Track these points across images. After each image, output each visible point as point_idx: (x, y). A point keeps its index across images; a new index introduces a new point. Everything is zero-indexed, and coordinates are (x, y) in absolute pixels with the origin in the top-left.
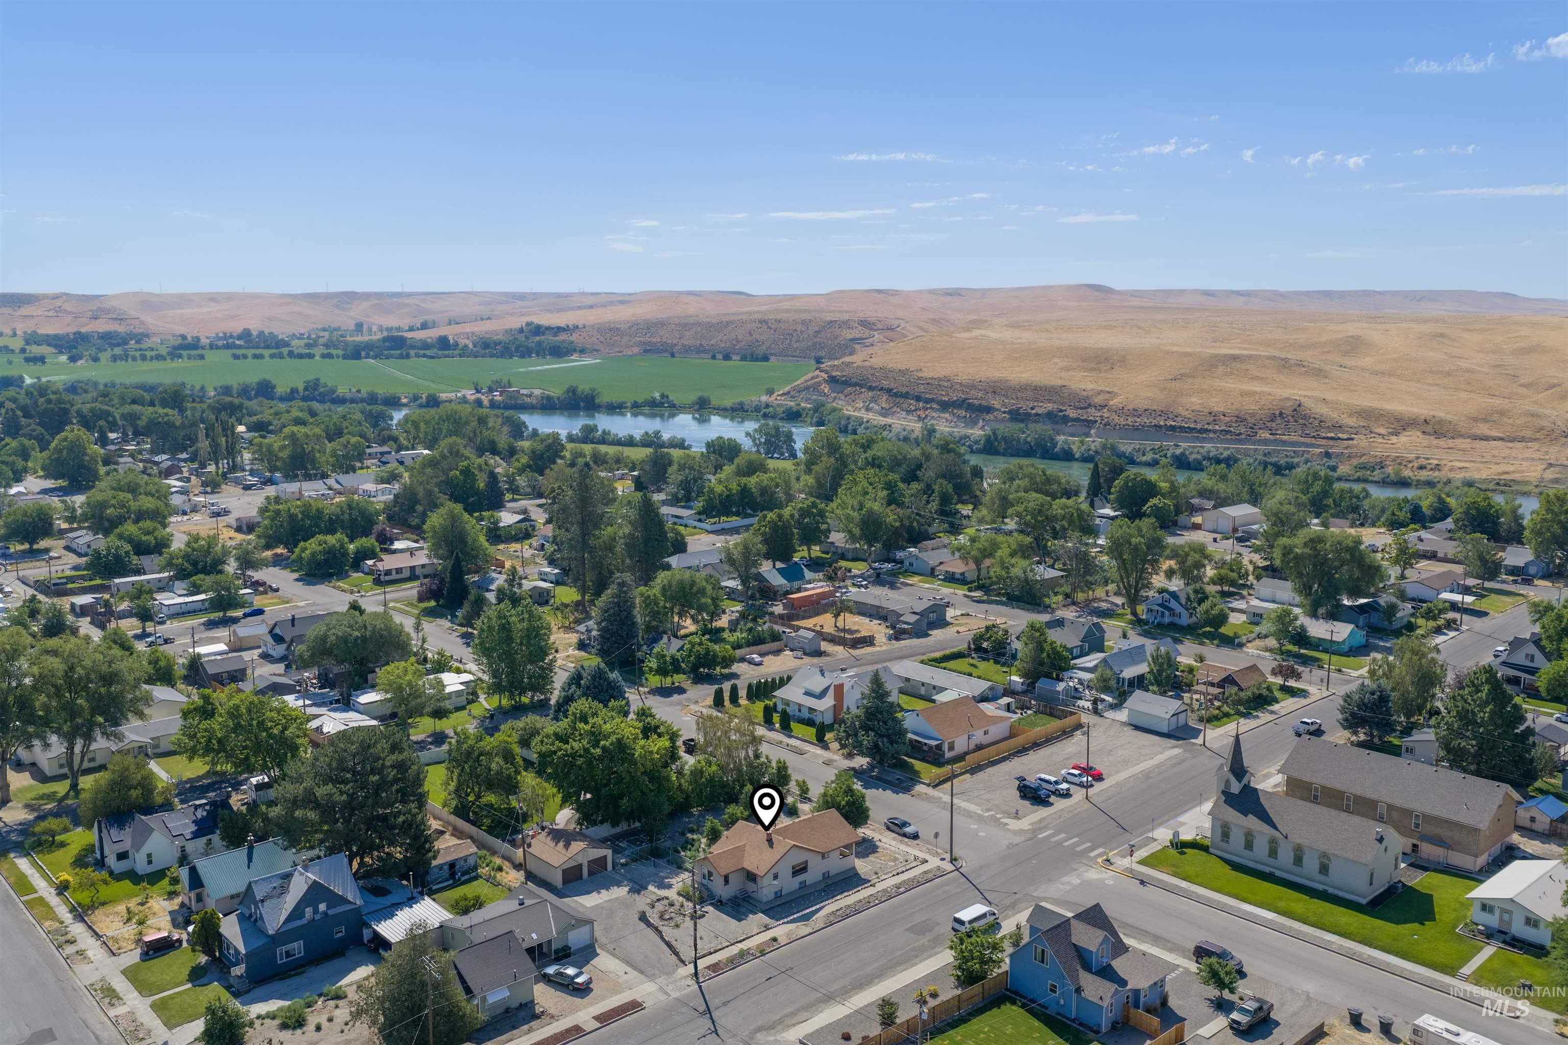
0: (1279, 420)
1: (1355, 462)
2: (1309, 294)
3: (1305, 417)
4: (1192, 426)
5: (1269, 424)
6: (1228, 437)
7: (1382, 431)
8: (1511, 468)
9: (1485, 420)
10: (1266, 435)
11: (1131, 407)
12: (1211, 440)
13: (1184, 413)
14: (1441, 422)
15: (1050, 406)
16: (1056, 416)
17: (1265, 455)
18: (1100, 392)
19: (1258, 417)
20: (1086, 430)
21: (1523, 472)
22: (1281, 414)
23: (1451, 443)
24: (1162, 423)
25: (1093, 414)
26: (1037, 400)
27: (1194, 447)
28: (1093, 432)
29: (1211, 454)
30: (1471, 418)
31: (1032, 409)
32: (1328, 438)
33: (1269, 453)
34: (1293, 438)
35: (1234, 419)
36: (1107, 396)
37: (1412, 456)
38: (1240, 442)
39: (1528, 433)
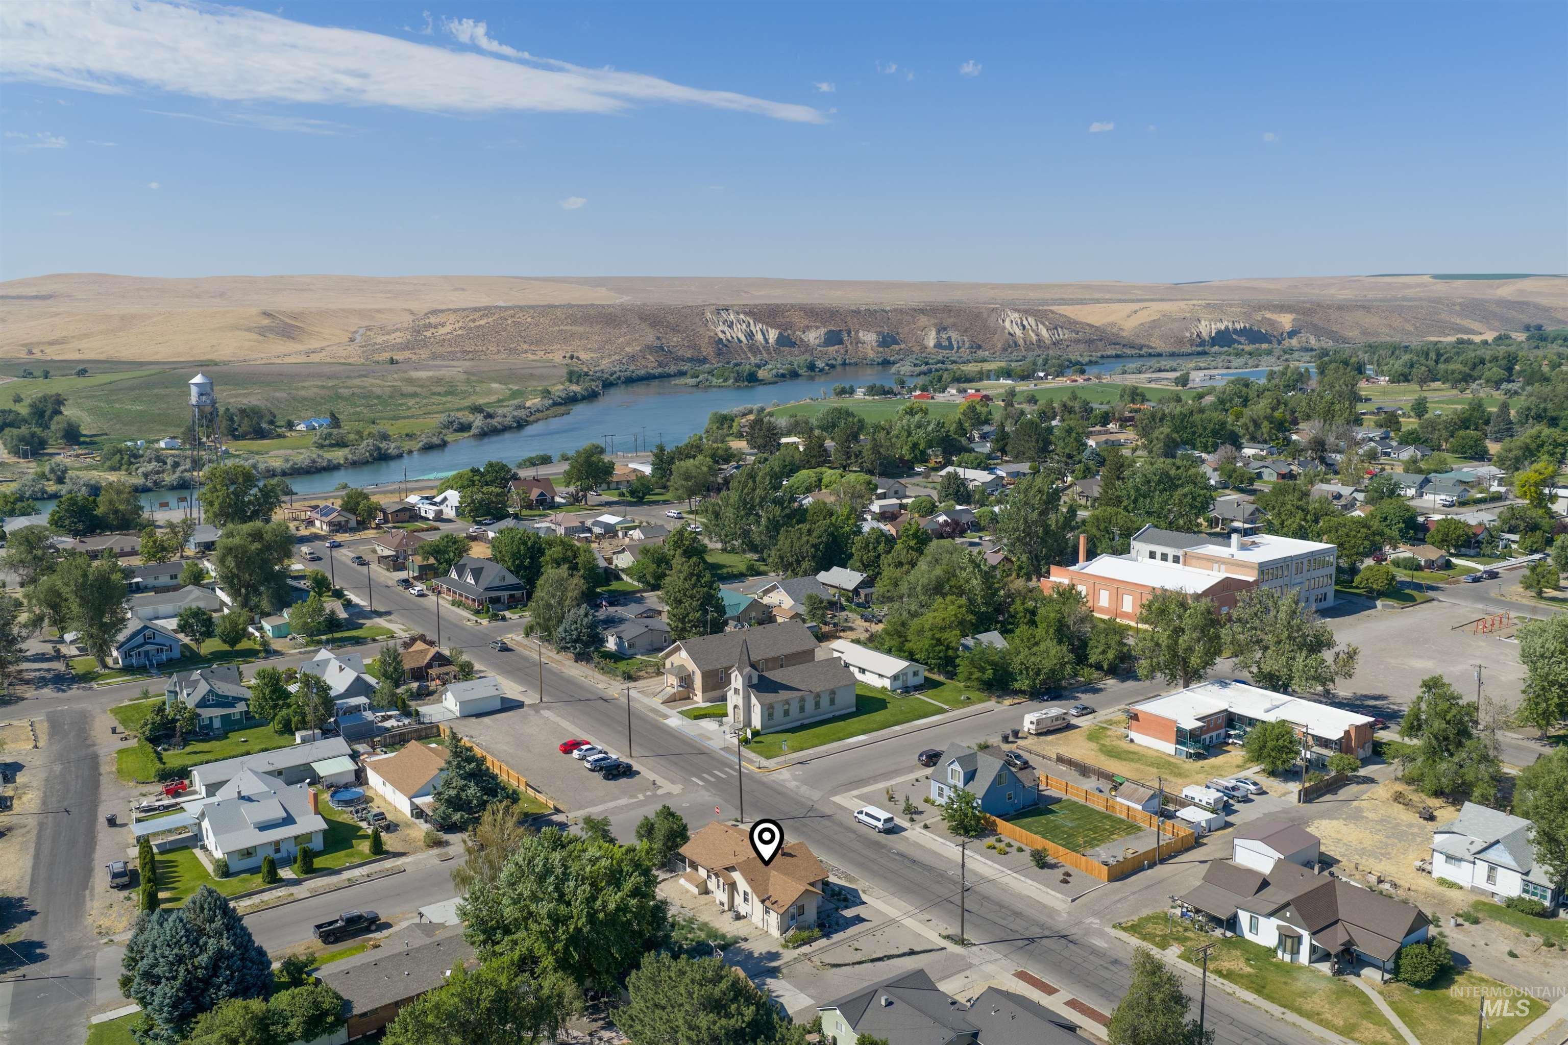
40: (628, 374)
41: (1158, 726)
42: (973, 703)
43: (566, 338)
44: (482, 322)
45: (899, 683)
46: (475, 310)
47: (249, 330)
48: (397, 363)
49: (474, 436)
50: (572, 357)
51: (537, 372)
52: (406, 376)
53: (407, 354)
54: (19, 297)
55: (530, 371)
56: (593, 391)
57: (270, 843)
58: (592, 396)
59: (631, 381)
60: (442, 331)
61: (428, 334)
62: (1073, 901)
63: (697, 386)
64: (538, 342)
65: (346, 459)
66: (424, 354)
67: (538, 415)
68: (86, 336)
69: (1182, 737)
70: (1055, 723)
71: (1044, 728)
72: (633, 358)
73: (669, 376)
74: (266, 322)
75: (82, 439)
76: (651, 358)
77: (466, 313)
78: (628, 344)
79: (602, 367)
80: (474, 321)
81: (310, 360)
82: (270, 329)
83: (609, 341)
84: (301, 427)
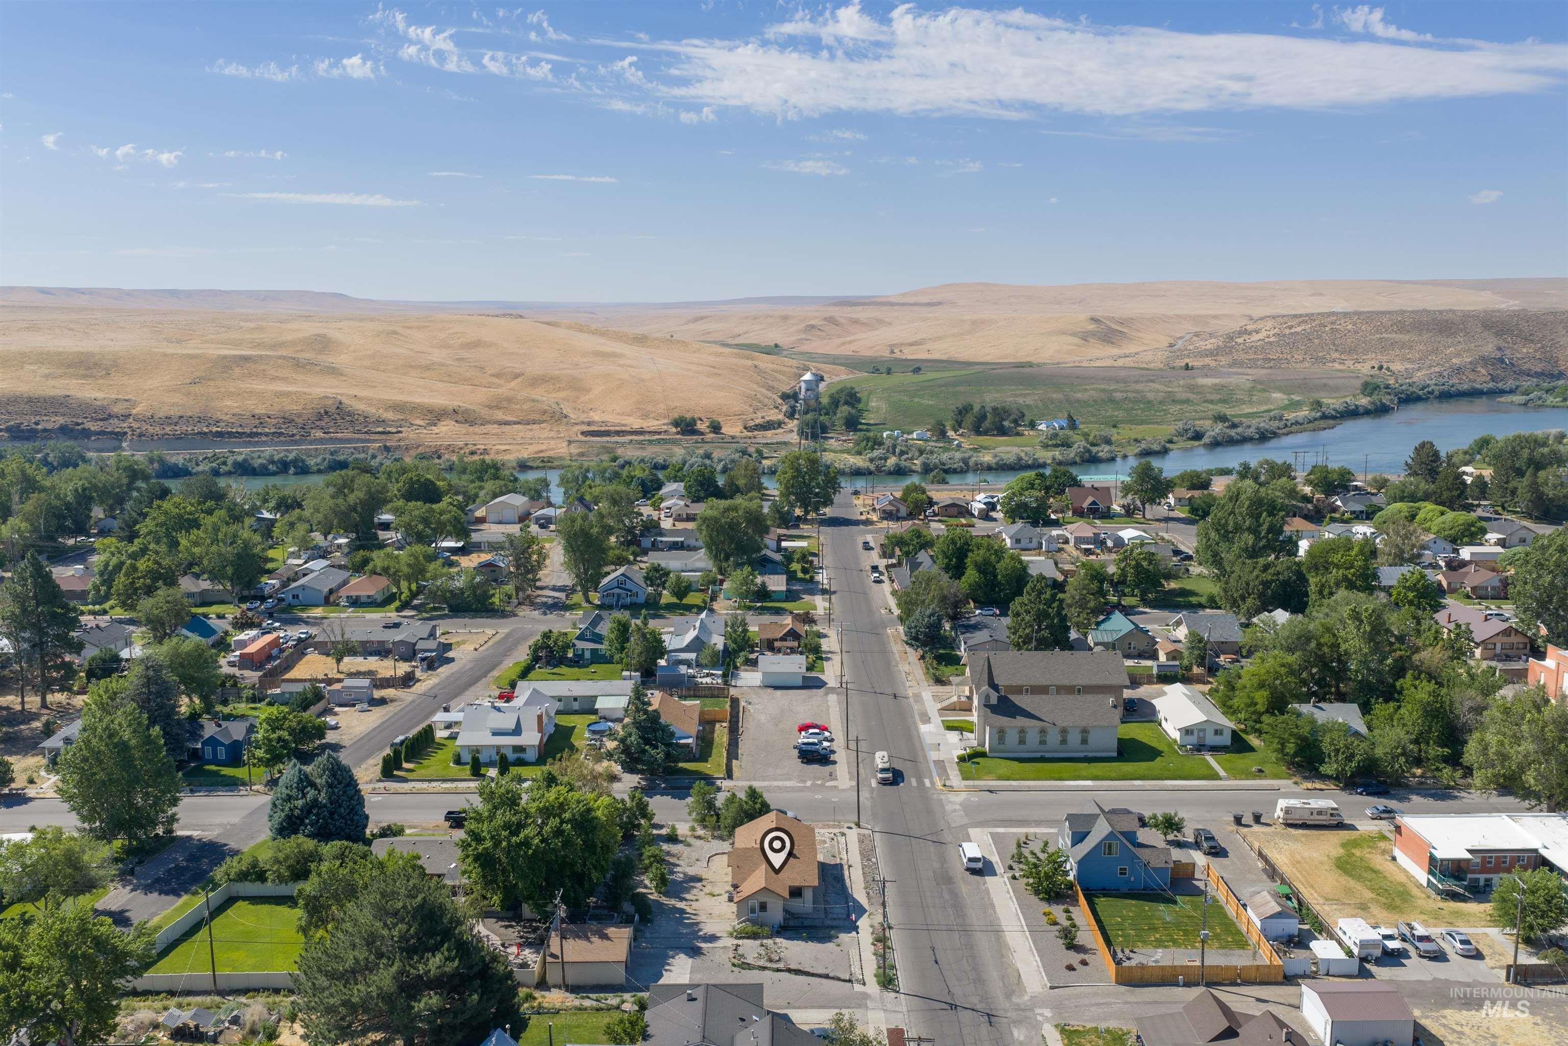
0: (326, 419)
1: (413, 453)
2: (154, 292)
3: (350, 414)
4: (240, 430)
5: (318, 423)
6: (282, 438)
7: (421, 423)
8: (544, 447)
9: (499, 408)
10: (319, 434)
11: (161, 415)
12: (264, 443)
13: (225, 418)
14: (466, 411)
15: (61, 420)
16: (72, 430)
17: (332, 454)
18: (116, 401)
19: (306, 418)
20: (116, 443)
21: (553, 449)
22: (326, 413)
23: (483, 429)
24: (206, 430)
25: (115, 425)
26: (37, 414)
27: (254, 452)
28: (124, 445)
29: (276, 458)
30: (488, 406)
31: (37, 424)
32: (379, 433)
33: (336, 452)
34: (347, 435)
35: (281, 421)
36: (126, 404)
37: (461, 444)
38: (296, 443)
39: (537, 417)
40: (1446, 388)
41: (1418, 846)
42: (1266, 777)
43: (1385, 346)
44: (1299, 329)
45: (1193, 739)
46: (1295, 316)
47: (1074, 334)
48: (1192, 368)
49: (1205, 445)
50: (1381, 368)
51: (1331, 382)
52: (1192, 382)
53: (1208, 361)
54: (915, 304)
55: (1325, 381)
56: (1383, 405)
57: (493, 746)
58: (1381, 410)
59: (1446, 396)
60: (1255, 337)
61: (1240, 340)
62: (1052, 988)
63: (1525, 404)
64: (1351, 351)
65: (1054, 459)
66: (1224, 360)
67: (1294, 428)
68: (940, 338)
69: (1436, 866)
70: (1315, 817)
71: (1296, 818)
72: (1459, 370)
73: (1502, 392)
74: (1092, 327)
75: (860, 427)
76: (1483, 371)
77: (1285, 319)
78: (1458, 355)
79: (1415, 379)
80: (1291, 327)
81: (1116, 364)
82: (1093, 334)
83: (1435, 351)
84: (1042, 427)
